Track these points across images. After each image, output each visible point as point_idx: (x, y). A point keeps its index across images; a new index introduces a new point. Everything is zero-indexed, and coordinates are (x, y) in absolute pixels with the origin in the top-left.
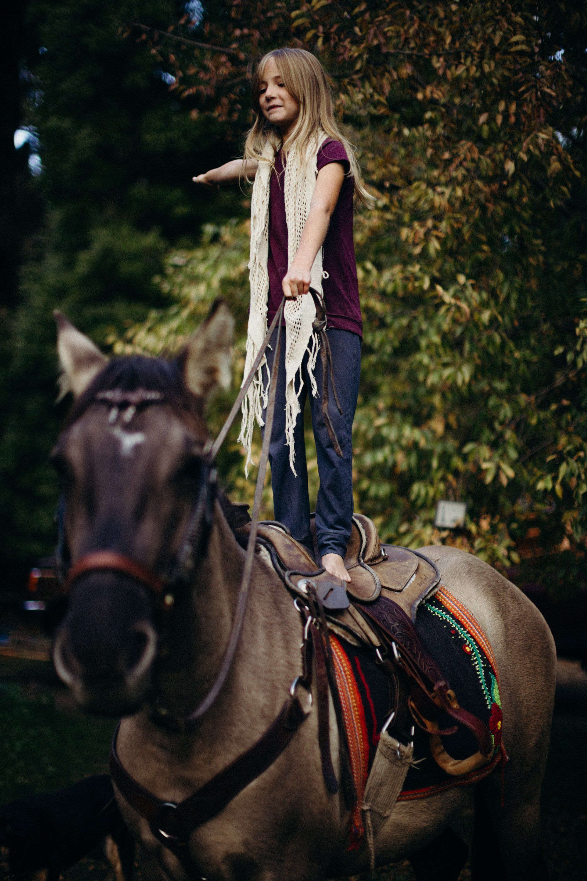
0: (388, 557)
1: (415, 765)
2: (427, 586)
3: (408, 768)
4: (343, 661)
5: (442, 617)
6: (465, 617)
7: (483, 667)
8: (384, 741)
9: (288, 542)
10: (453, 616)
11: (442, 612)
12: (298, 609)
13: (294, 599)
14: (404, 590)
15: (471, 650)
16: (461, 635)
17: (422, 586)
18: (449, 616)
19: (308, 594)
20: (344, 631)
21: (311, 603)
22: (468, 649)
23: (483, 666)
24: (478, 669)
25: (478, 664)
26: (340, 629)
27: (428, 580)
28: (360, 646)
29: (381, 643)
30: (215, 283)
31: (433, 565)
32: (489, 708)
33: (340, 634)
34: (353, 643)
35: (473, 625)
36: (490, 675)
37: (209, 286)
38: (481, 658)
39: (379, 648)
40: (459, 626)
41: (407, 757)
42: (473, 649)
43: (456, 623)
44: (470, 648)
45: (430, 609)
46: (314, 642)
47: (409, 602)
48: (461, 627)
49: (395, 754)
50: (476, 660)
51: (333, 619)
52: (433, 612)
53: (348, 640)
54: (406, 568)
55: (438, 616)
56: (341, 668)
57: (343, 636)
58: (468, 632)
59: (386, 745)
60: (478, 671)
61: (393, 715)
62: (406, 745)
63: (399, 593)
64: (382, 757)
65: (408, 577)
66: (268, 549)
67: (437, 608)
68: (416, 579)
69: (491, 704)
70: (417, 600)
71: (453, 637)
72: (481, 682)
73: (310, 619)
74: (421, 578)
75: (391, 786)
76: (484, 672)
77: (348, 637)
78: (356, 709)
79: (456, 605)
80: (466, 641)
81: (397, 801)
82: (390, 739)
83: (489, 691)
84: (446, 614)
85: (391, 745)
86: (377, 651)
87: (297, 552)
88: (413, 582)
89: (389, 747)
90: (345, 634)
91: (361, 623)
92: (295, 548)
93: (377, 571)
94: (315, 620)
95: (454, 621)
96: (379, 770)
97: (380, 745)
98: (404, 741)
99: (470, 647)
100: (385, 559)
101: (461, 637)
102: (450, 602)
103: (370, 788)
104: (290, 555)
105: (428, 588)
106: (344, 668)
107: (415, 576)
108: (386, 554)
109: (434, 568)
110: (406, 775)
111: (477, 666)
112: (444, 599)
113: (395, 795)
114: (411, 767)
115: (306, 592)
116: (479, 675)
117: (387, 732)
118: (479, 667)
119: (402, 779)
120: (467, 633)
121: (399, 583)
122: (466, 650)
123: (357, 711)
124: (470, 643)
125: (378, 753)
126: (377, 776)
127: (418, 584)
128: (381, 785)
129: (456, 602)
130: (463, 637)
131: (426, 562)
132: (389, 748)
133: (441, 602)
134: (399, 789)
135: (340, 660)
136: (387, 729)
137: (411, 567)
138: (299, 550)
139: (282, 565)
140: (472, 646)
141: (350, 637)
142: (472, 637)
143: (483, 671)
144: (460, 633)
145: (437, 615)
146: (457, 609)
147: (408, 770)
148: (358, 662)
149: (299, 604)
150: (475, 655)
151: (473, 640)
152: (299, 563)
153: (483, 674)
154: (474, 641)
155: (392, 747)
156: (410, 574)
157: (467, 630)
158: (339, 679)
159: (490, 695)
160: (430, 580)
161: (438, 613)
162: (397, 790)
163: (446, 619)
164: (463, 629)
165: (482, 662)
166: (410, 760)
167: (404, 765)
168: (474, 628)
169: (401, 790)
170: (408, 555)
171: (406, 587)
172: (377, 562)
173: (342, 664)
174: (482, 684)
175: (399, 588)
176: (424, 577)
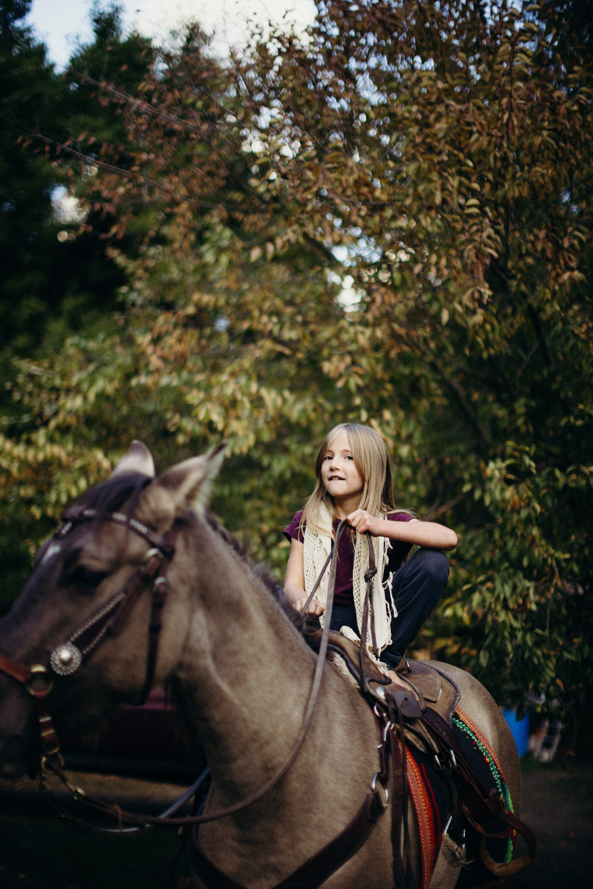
1: (466, 866)
3: (461, 869)
4: (414, 766)
5: (463, 728)
7: (499, 778)
8: (445, 842)
10: (470, 729)
11: (462, 725)
12: (377, 713)
13: (374, 704)
14: (438, 701)
19: (386, 701)
20: (416, 738)
21: (390, 710)
23: (499, 776)
25: (495, 774)
26: (413, 735)
28: (426, 752)
29: (438, 749)
30: (92, 396)
33: (413, 741)
34: (421, 749)
37: (85, 398)
38: (496, 769)
41: (461, 858)
42: (489, 760)
43: (473, 735)
46: (392, 744)
50: (493, 770)
51: (408, 725)
53: (418, 746)
55: (460, 727)
56: (413, 773)
57: (415, 743)
59: (446, 846)
61: (451, 819)
62: (460, 846)
63: (435, 703)
64: (443, 858)
66: (342, 656)
71: (475, 748)
73: (389, 724)
77: (418, 743)
82: (450, 841)
84: (466, 726)
85: (451, 847)
86: (436, 756)
89: (448, 848)
90: (416, 741)
91: (425, 731)
94: (393, 725)
95: (472, 733)
96: (440, 870)
97: (442, 847)
98: (458, 842)
106: (415, 773)
110: (459, 875)
115: (385, 698)
117: (447, 834)
118: (496, 777)
119: (455, 879)
122: (486, 761)
125: (440, 854)
126: (438, 875)
128: (440, 884)
135: (412, 766)
136: (447, 832)
140: (488, 758)
141: (421, 743)
147: (461, 871)
148: (424, 769)
149: (377, 709)
150: (491, 765)
155: (451, 849)
158: (413, 784)
161: (459, 725)
166: (463, 862)
167: (458, 866)
173: (413, 770)
175: (434, 699)
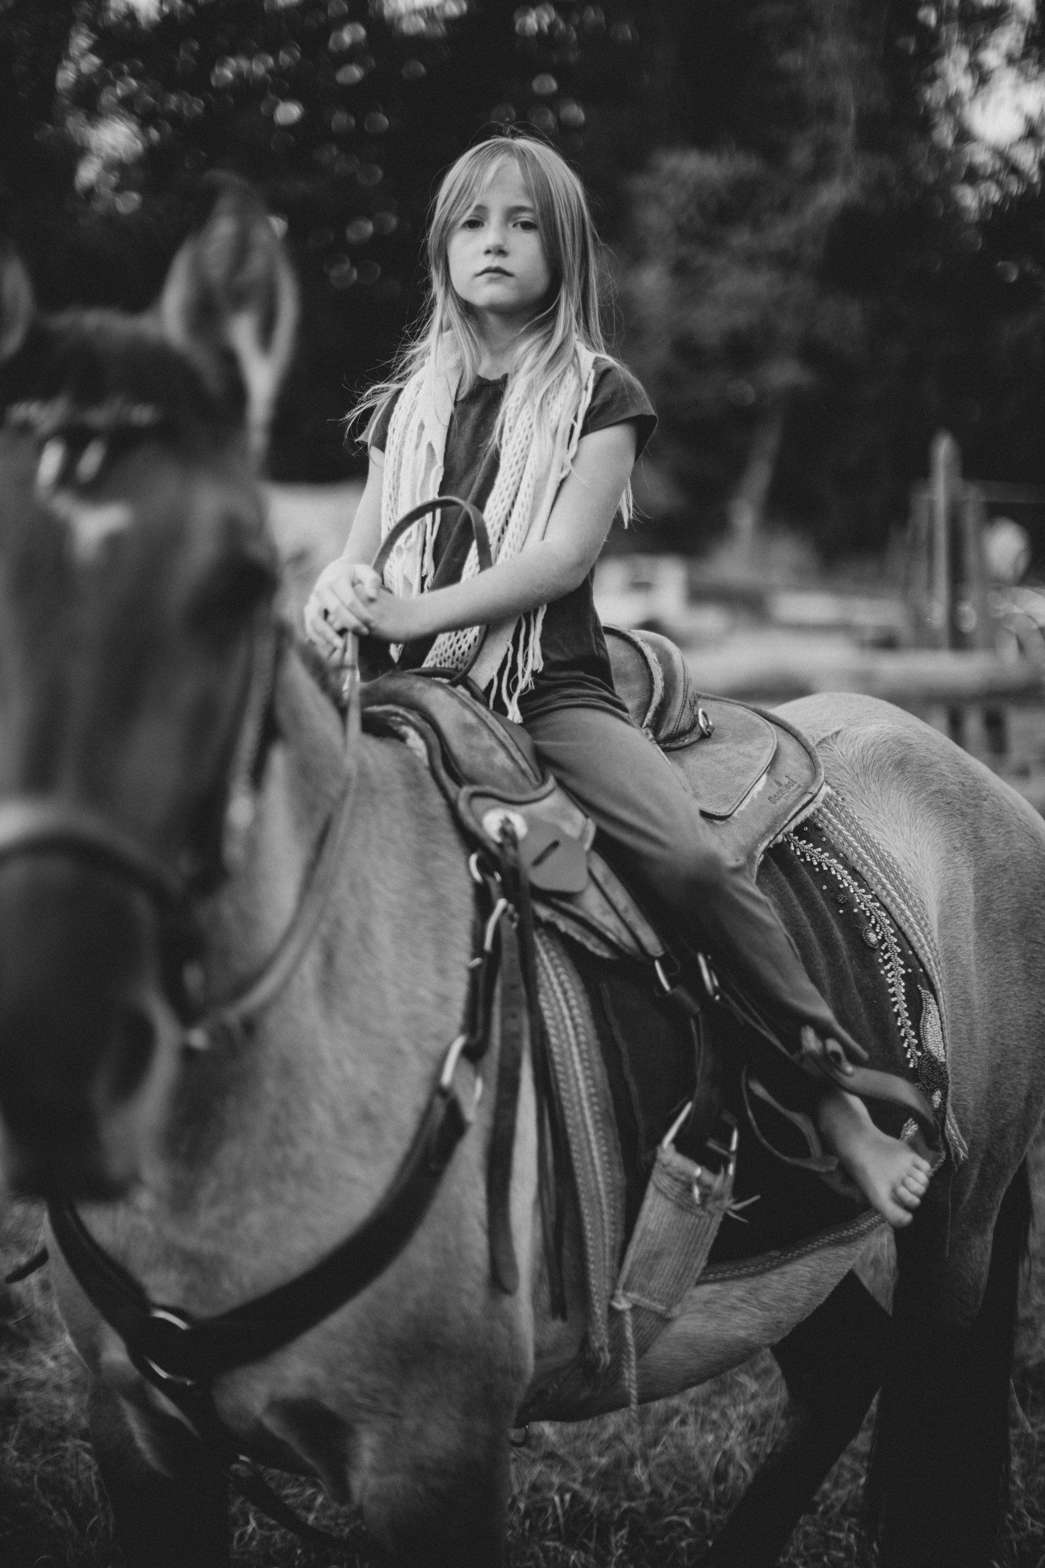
0: (713, 729)
1: (734, 1211)
2: (790, 802)
3: (720, 1219)
4: (571, 994)
5: (820, 864)
6: (870, 862)
7: (902, 976)
8: (664, 1166)
9: (470, 719)
10: (845, 861)
11: (821, 853)
12: (477, 876)
13: (472, 851)
14: (735, 815)
15: (880, 937)
16: (860, 904)
17: (779, 803)
18: (835, 861)
19: (500, 846)
20: (580, 928)
21: (506, 868)
22: (873, 937)
23: (904, 972)
24: (890, 981)
25: (891, 969)
26: (570, 922)
27: (793, 788)
28: (616, 958)
29: (664, 949)
31: (809, 749)
32: (911, 1065)
33: (572, 932)
34: (599, 952)
35: (888, 878)
36: (919, 993)
38: (900, 955)
39: (662, 960)
40: (856, 884)
41: (719, 1197)
42: (883, 937)
43: (849, 877)
44: (877, 934)
45: (795, 847)
46: (505, 955)
47: (743, 843)
48: (860, 886)
49: (690, 1190)
50: (889, 960)
52: (802, 853)
53: (587, 945)
54: (749, 760)
55: (811, 862)
56: (566, 1012)
57: (578, 937)
58: (876, 898)
59: (669, 1174)
60: (892, 985)
61: (688, 1107)
62: (715, 1171)
63: (724, 822)
64: (660, 1199)
65: (748, 782)
67: (811, 845)
68: (766, 785)
69: (919, 1057)
70: (763, 837)
71: (841, 911)
72: (895, 1010)
73: (501, 903)
74: (778, 783)
75: (683, 1256)
76: (904, 987)
78: (595, 1099)
79: (854, 836)
80: (869, 918)
81: (699, 1283)
82: (679, 1161)
83: (916, 1026)
84: (829, 858)
85: (682, 1173)
86: (657, 965)
87: (488, 741)
88: (759, 793)
89: (675, 1177)
90: (582, 934)
91: (621, 907)
92: (485, 733)
93: (682, 767)
94: (511, 908)
95: (846, 872)
96: (652, 1227)
97: (655, 1175)
98: (714, 1163)
99: (878, 930)
100: (705, 736)
101: (860, 909)
102: (840, 827)
103: (633, 1265)
104: (471, 747)
105: (791, 808)
106: (570, 1009)
107: (764, 777)
108: (711, 723)
109: (810, 756)
110: (715, 1233)
111: (889, 975)
112: (829, 821)
113: (691, 1275)
114: (726, 1216)
115: (498, 839)
116: (894, 995)
117: (673, 1146)
118: (893, 976)
119: (706, 1241)
120: (872, 900)
121: (726, 799)
122: (868, 939)
123: (598, 1104)
124: (877, 922)
125: (651, 1191)
126: (649, 1238)
127: (770, 798)
128: (657, 1255)
129: (853, 827)
130: (864, 909)
131: (795, 743)
132: (676, 1180)
133: (821, 830)
134: (701, 1262)
135: (565, 993)
136: (675, 1141)
137: (759, 758)
138: (493, 738)
139: (453, 769)
140: (881, 929)
141: (594, 939)
142: (884, 907)
143: (903, 984)
144: (858, 901)
145: (809, 859)
146: (855, 844)
147: (722, 1223)
148: (607, 994)
149: (480, 864)
150: (887, 948)
151: (884, 914)
152: (491, 766)
153: (903, 991)
154: (886, 917)
155: (683, 1178)
156: (755, 775)
157: (873, 892)
158: (558, 1037)
159: (917, 1036)
160: (799, 786)
161: (811, 857)
162: (695, 1265)
163: (829, 868)
164: (863, 891)
165: (902, 963)
166: (726, 1202)
167: (710, 1213)
168: (889, 886)
169: (703, 1264)
170: (757, 725)
171: (741, 808)
172: (687, 741)
173: (567, 1001)
174: (898, 1014)
175: (723, 811)
176: (785, 781)
